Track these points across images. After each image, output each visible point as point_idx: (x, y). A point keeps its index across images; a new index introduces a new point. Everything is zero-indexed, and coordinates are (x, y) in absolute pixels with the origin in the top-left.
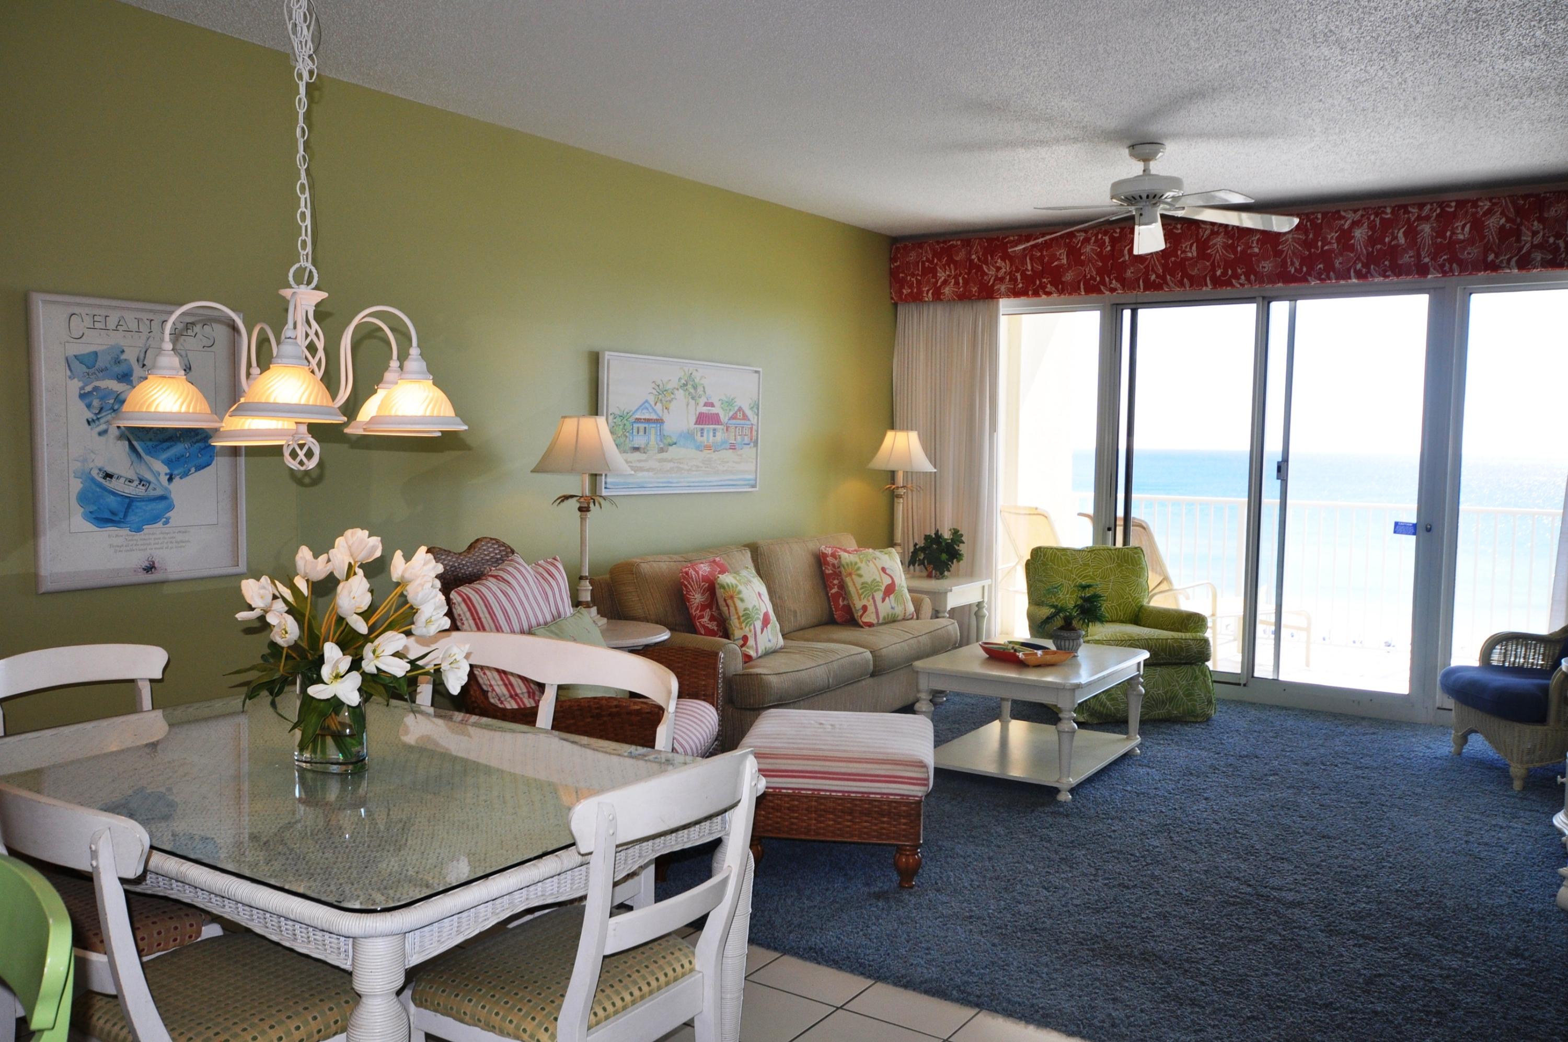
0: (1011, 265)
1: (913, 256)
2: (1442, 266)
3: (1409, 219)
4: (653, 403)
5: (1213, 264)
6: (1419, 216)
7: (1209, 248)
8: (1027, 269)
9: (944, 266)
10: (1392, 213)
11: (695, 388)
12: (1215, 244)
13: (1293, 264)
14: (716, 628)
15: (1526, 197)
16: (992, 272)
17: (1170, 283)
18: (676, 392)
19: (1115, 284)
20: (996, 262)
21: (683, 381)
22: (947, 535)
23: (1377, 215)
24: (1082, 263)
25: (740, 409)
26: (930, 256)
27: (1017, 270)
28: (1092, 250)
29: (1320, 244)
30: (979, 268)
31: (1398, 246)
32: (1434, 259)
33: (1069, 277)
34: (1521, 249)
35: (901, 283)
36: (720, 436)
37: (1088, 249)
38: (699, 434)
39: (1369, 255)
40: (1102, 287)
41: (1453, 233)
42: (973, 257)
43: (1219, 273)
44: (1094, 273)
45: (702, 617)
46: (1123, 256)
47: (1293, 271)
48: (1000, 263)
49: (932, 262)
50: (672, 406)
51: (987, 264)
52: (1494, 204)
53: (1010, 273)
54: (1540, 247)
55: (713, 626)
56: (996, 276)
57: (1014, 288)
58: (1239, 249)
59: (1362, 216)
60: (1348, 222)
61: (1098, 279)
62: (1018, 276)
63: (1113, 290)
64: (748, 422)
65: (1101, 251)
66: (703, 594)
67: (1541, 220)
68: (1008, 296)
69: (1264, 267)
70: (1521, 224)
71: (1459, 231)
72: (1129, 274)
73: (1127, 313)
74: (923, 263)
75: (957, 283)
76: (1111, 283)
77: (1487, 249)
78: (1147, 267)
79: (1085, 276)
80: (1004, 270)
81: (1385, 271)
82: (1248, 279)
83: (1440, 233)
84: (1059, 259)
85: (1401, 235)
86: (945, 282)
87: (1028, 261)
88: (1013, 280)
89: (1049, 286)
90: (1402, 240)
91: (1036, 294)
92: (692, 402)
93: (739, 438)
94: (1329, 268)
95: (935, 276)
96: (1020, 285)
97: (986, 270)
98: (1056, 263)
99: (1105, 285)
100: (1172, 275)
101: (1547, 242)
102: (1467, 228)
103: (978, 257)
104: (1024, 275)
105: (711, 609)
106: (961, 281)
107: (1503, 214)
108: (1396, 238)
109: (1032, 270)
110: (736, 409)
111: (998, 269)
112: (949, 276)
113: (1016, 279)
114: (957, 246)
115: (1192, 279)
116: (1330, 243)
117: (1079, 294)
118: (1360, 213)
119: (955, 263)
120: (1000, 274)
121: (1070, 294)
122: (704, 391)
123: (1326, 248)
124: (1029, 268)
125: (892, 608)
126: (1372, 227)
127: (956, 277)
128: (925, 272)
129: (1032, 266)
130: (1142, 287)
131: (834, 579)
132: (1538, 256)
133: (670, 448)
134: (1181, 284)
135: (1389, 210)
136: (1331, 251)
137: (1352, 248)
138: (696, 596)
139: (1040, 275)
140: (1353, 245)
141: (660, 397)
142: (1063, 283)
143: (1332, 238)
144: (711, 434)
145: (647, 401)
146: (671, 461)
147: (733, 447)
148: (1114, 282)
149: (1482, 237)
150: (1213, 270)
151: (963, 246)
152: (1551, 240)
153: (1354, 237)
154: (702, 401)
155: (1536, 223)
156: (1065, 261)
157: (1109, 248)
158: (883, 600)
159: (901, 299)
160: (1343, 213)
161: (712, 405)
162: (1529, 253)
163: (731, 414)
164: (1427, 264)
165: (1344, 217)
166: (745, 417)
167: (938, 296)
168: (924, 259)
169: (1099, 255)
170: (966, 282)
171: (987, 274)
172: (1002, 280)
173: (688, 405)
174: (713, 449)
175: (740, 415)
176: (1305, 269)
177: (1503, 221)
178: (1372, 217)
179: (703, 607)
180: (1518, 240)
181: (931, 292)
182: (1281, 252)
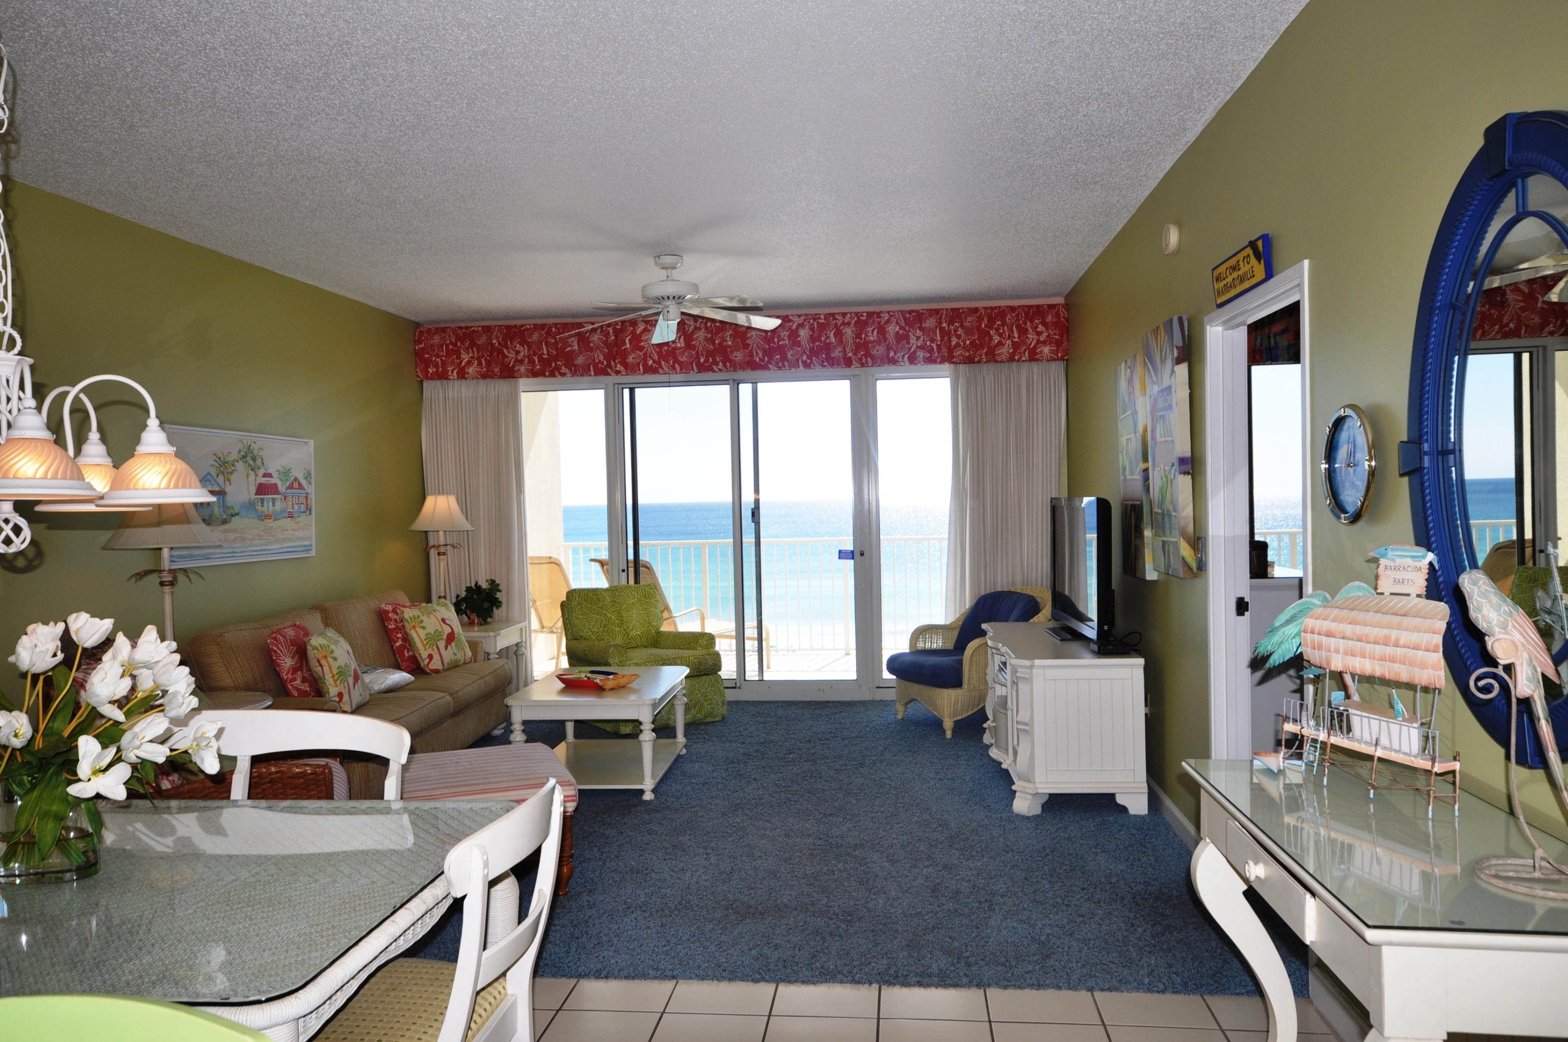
0: (529, 350)
1: (436, 340)
2: (861, 359)
3: (836, 324)
4: (214, 475)
5: (697, 353)
6: (843, 322)
7: (693, 340)
8: (543, 354)
9: (467, 348)
10: (825, 319)
11: (254, 459)
12: (698, 337)
13: (757, 354)
14: (308, 689)
15: (910, 312)
16: (512, 355)
17: (664, 367)
18: (236, 463)
19: (619, 367)
20: (515, 347)
21: (242, 453)
22: (484, 585)
23: (814, 319)
24: (591, 350)
25: (296, 479)
26: (453, 340)
27: (535, 354)
28: (599, 339)
29: (776, 340)
30: (500, 352)
31: (830, 343)
32: (855, 354)
33: (580, 360)
34: (910, 349)
35: (427, 363)
36: (279, 505)
37: (596, 338)
38: (260, 503)
39: (811, 349)
40: (609, 370)
41: (867, 336)
42: (494, 341)
43: (702, 360)
44: (602, 358)
45: (294, 679)
46: (625, 344)
47: (758, 360)
48: (518, 347)
49: (455, 345)
50: (233, 477)
51: (507, 348)
52: (891, 316)
53: (528, 357)
54: (922, 348)
55: (306, 687)
56: (516, 359)
57: (533, 369)
58: (717, 342)
59: (805, 320)
60: (795, 325)
61: (605, 363)
62: (536, 359)
63: (618, 373)
64: (303, 491)
65: (607, 340)
66: (293, 658)
67: (921, 329)
68: (528, 377)
69: (736, 357)
70: (909, 331)
71: (870, 334)
72: (630, 359)
73: (626, 392)
74: (447, 346)
75: (480, 364)
76: (616, 367)
77: (889, 348)
78: (645, 354)
79: (594, 360)
80: (522, 354)
81: (823, 362)
82: (725, 366)
83: (858, 336)
84: (571, 346)
85: (832, 335)
86: (469, 363)
87: (544, 346)
88: (532, 362)
89: (563, 368)
90: (833, 340)
91: (552, 375)
92: (252, 473)
93: (296, 506)
94: (784, 358)
95: (459, 357)
96: (538, 367)
97: (507, 353)
98: (568, 349)
99: (611, 368)
100: (667, 361)
101: (926, 344)
102: (875, 333)
103: (499, 342)
104: (540, 358)
105: (302, 671)
106: (484, 362)
107: (897, 323)
108: (829, 337)
109: (548, 354)
110: (292, 479)
111: (518, 352)
112: (472, 358)
113: (534, 362)
114: (478, 331)
115: (681, 364)
116: (783, 339)
117: (590, 375)
118: (803, 318)
119: (478, 346)
120: (519, 358)
121: (582, 375)
122: (263, 463)
123: (781, 343)
124: (545, 352)
125: (455, 654)
126: (812, 329)
127: (479, 359)
128: (449, 353)
129: (548, 351)
130: (642, 370)
131: (397, 633)
132: (921, 354)
133: (233, 519)
134: (674, 368)
135: (822, 317)
136: (784, 346)
137: (798, 344)
138: (286, 660)
139: (555, 358)
140: (800, 341)
141: (221, 468)
142: (575, 366)
143: (784, 336)
144: (271, 503)
145: (209, 474)
146: (234, 531)
147: (291, 516)
148: (618, 365)
149: (885, 340)
150: (698, 358)
151: (484, 332)
152: (928, 343)
153: (799, 336)
154: (261, 472)
155: (918, 331)
156: (576, 347)
157: (613, 338)
158: (446, 648)
159: (427, 378)
160: (791, 318)
161: (270, 475)
162: (915, 352)
163: (288, 484)
164: (850, 358)
165: (792, 321)
166: (301, 487)
167: (462, 375)
168: (448, 342)
169: (605, 343)
170: (489, 363)
171: (507, 357)
172: (521, 362)
173: (248, 476)
174: (273, 517)
175: (296, 485)
176: (766, 359)
177: (898, 328)
178: (812, 321)
179: (295, 670)
180: (908, 343)
181: (456, 371)
182: (748, 345)
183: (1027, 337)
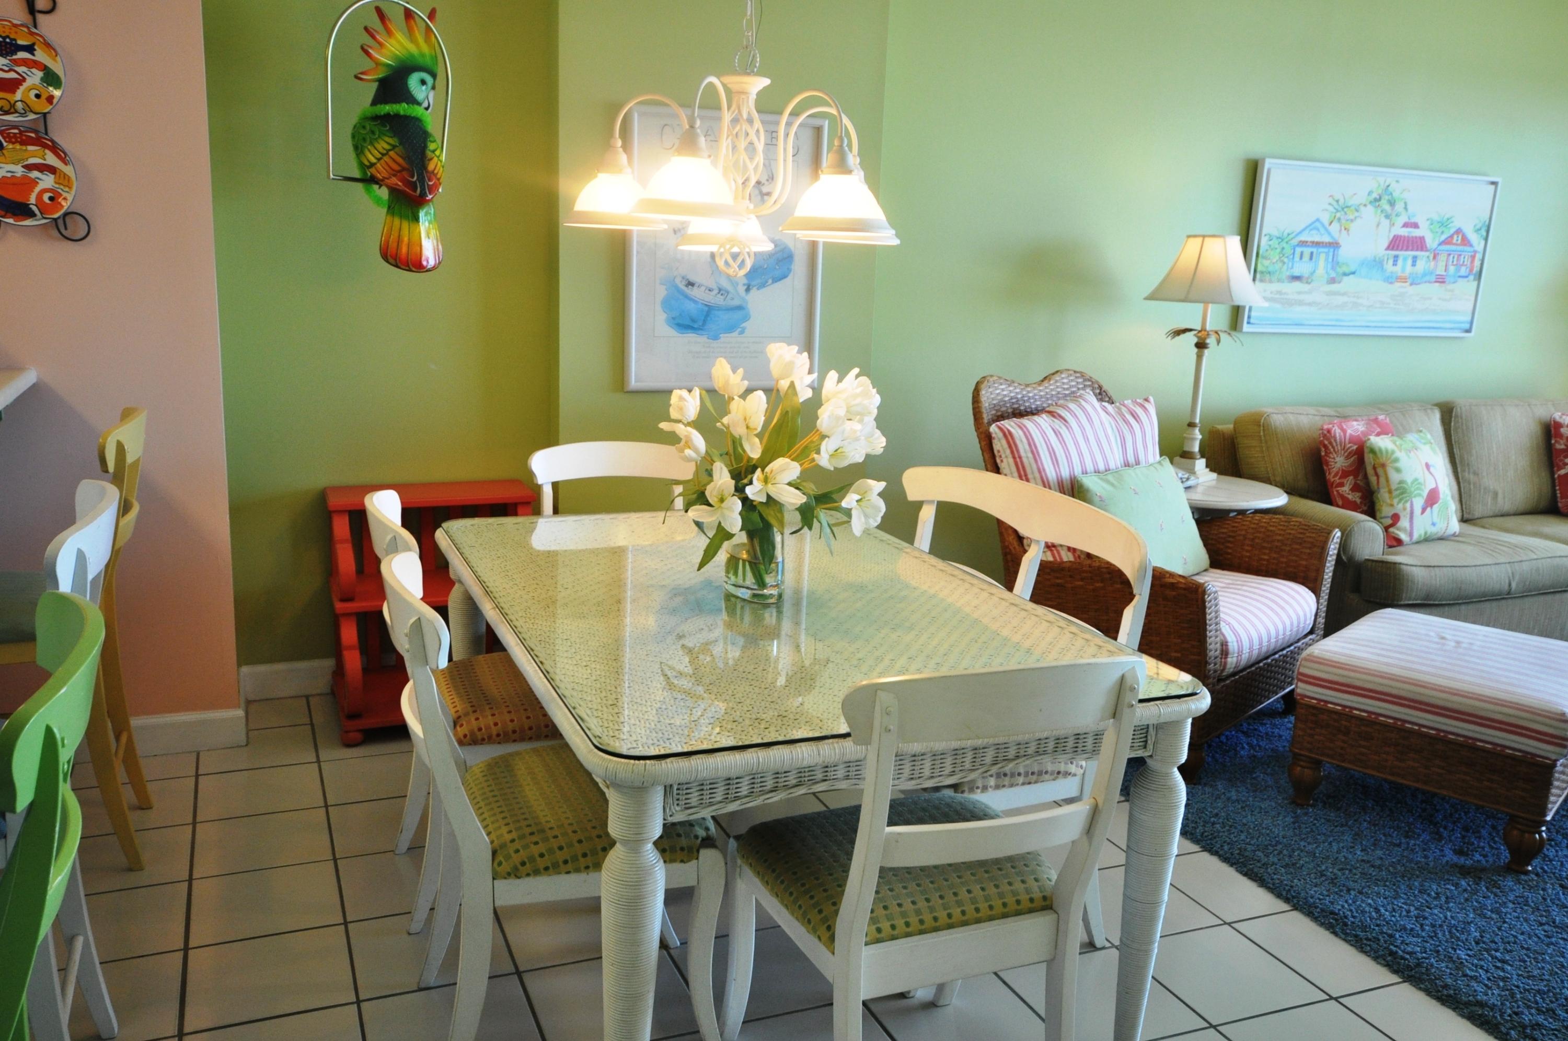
4: (1326, 223)
11: (1392, 203)
14: (1358, 501)
18: (1362, 208)
21: (1375, 195)
25: (1458, 231)
36: (1421, 265)
38: (1391, 262)
45: (1342, 485)
50: (1353, 227)
55: (1355, 497)
64: (1467, 249)
66: (1347, 458)
92: (1385, 223)
93: (1452, 269)
105: (1356, 477)
110: (1452, 231)
122: (1406, 208)
133: (1345, 279)
138: (1338, 459)
141: (1338, 215)
144: (1410, 262)
145: (1318, 220)
146: (1344, 294)
147: (1441, 280)
154: (1403, 219)
161: (1416, 226)
163: (1443, 238)
166: (1465, 241)
173: (1378, 225)
174: (1409, 281)
175: (1457, 239)
179: (1345, 474)
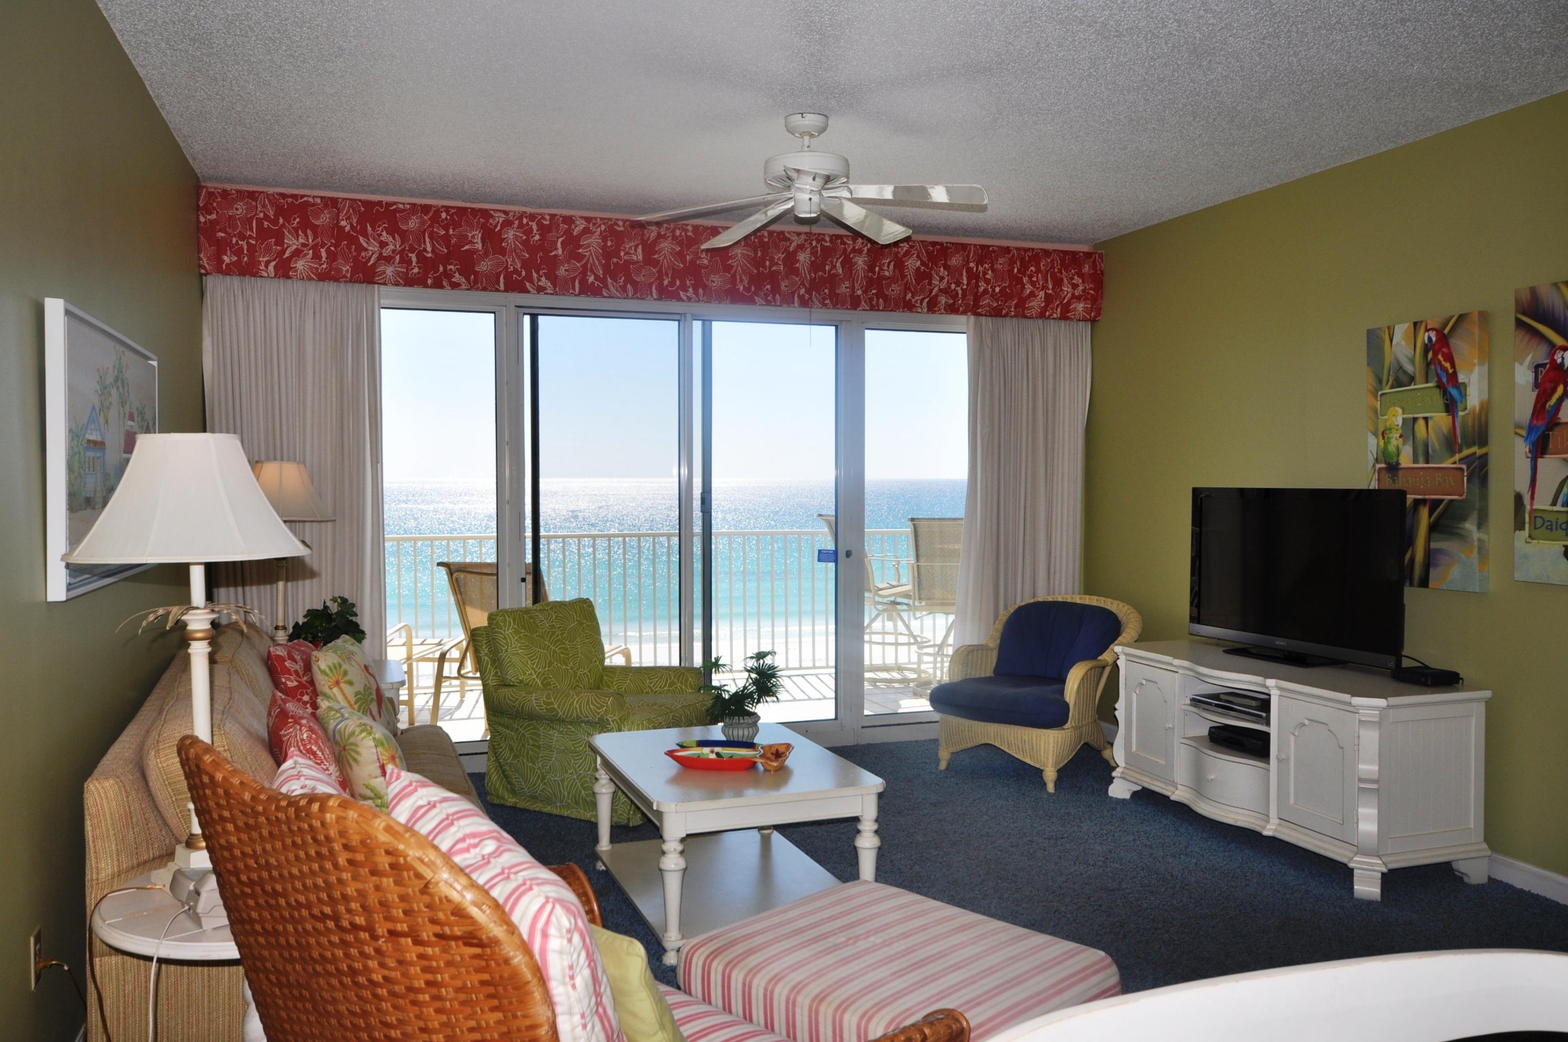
0: (403, 243)
1: (240, 209)
2: (871, 299)
3: (845, 250)
4: (98, 413)
5: (660, 272)
6: (854, 247)
7: (656, 252)
8: (425, 250)
9: (296, 230)
10: (831, 241)
12: (663, 249)
13: (741, 280)
15: (934, 244)
16: (373, 247)
17: (611, 288)
18: (112, 391)
19: (544, 282)
20: (380, 235)
23: (818, 241)
24: (503, 252)
26: (271, 213)
27: (412, 250)
28: (516, 236)
29: (768, 263)
30: (353, 241)
31: (837, 275)
32: (865, 292)
33: (484, 266)
34: (931, 291)
35: (221, 247)
37: (510, 234)
39: (813, 280)
40: (528, 284)
41: (881, 269)
42: (343, 223)
43: (666, 282)
44: (519, 266)
46: (557, 249)
47: (741, 289)
48: (385, 237)
49: (275, 222)
51: (366, 236)
52: (912, 247)
53: (402, 252)
54: (945, 291)
56: (381, 254)
57: (407, 273)
58: (688, 258)
59: (806, 240)
60: (794, 245)
61: (524, 273)
62: (413, 257)
63: (540, 290)
65: (527, 240)
67: (946, 267)
68: (397, 284)
69: (713, 282)
70: (931, 269)
71: (886, 268)
72: (562, 271)
73: (527, 319)
74: (260, 222)
75: (317, 256)
76: (539, 280)
77: (907, 288)
78: (585, 266)
79: (507, 268)
80: (391, 247)
81: (824, 299)
82: (696, 293)
83: (871, 268)
84: (471, 242)
85: (838, 265)
86: (297, 253)
87: (427, 240)
88: (405, 261)
89: (457, 275)
90: (840, 271)
91: (438, 285)
94: (776, 289)
95: (280, 241)
96: (416, 270)
97: (365, 245)
98: (467, 247)
99: (532, 282)
100: (615, 279)
101: (950, 287)
102: (891, 267)
103: (352, 226)
104: (420, 256)
106: (324, 254)
107: (918, 256)
108: (835, 267)
109: (433, 251)
111: (383, 245)
112: (304, 245)
113: (410, 262)
114: (314, 205)
115: (635, 284)
116: (777, 264)
117: (498, 290)
118: (803, 237)
119: (315, 229)
120: (387, 252)
121: (484, 289)
123: (774, 268)
124: (429, 249)
126: (814, 252)
127: (315, 248)
128: (263, 234)
129: (433, 247)
130: (577, 290)
132: (943, 300)
134: (624, 288)
135: (828, 239)
136: (778, 272)
137: (796, 272)
139: (446, 260)
140: (798, 268)
141: (103, 399)
142: (476, 274)
143: (779, 258)
145: (93, 409)
148: (543, 279)
149: (903, 276)
150: (660, 278)
151: (326, 206)
152: (953, 286)
153: (798, 261)
155: (942, 269)
156: (479, 246)
157: (537, 237)
159: (220, 271)
160: (787, 235)
162: (937, 295)
164: (859, 296)
165: (789, 239)
167: (284, 271)
168: (261, 215)
169: (526, 243)
170: (332, 257)
171: (366, 250)
172: (389, 260)
176: (753, 288)
177: (918, 263)
178: (814, 243)
180: (930, 284)
181: (273, 263)
182: (731, 267)
183: (1062, 290)
